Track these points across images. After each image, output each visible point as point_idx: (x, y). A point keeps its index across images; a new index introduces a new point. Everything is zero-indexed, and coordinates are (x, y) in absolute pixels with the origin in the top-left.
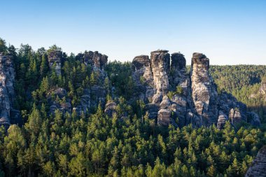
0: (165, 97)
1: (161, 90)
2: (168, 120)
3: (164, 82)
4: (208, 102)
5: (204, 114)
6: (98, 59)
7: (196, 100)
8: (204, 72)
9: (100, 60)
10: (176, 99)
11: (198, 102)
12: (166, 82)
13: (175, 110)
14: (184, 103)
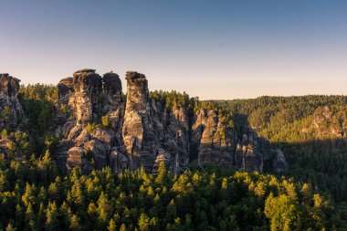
0: (84, 131)
1: (81, 122)
2: (80, 161)
3: (85, 111)
4: (140, 137)
5: (135, 154)
6: (6, 83)
7: (126, 134)
8: (137, 96)
9: (9, 85)
10: (97, 134)
11: (127, 137)
12: (88, 111)
13: (92, 148)
14: (108, 138)
